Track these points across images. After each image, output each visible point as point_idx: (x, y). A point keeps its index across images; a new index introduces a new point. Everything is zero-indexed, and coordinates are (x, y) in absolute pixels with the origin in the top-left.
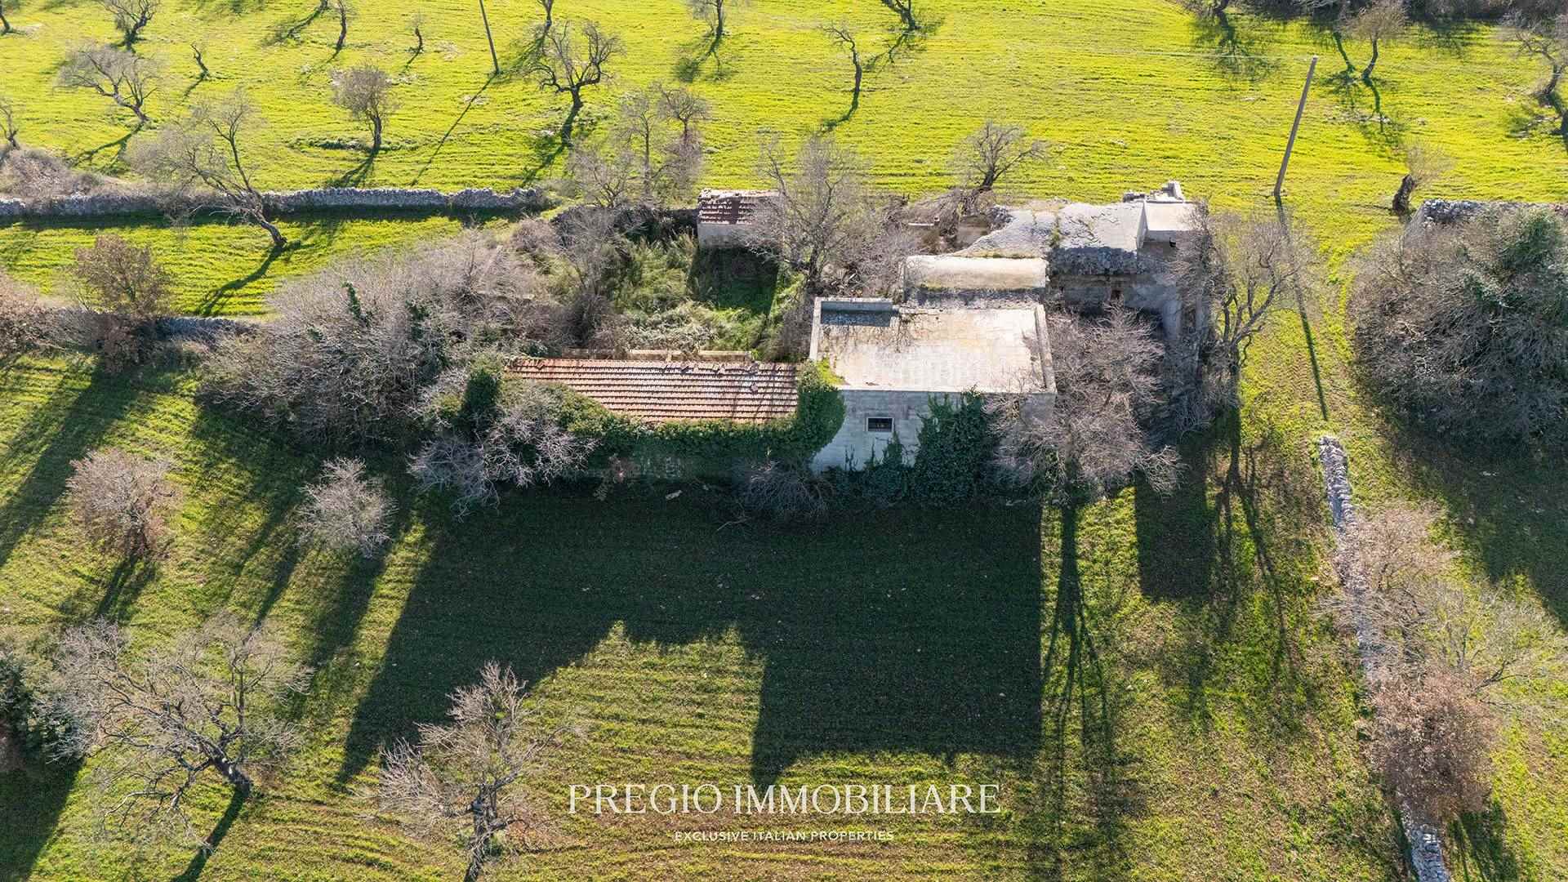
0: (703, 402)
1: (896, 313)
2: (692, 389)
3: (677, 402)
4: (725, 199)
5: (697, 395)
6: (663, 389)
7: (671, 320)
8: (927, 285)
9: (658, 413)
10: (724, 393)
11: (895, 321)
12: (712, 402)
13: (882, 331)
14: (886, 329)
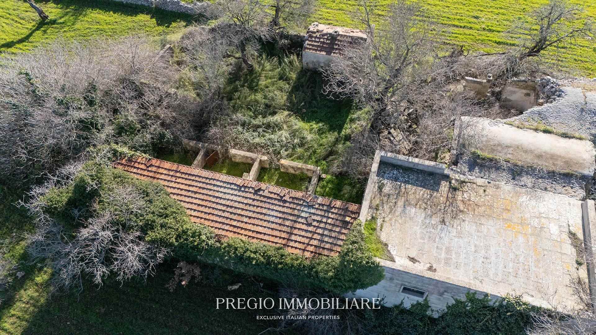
0: (265, 224)
1: (447, 178)
2: (259, 210)
3: (246, 220)
4: (326, 34)
5: (261, 217)
6: (236, 205)
7: (268, 126)
8: (479, 152)
9: (227, 227)
10: (284, 219)
11: (444, 186)
12: (273, 226)
13: (431, 195)
14: (435, 194)
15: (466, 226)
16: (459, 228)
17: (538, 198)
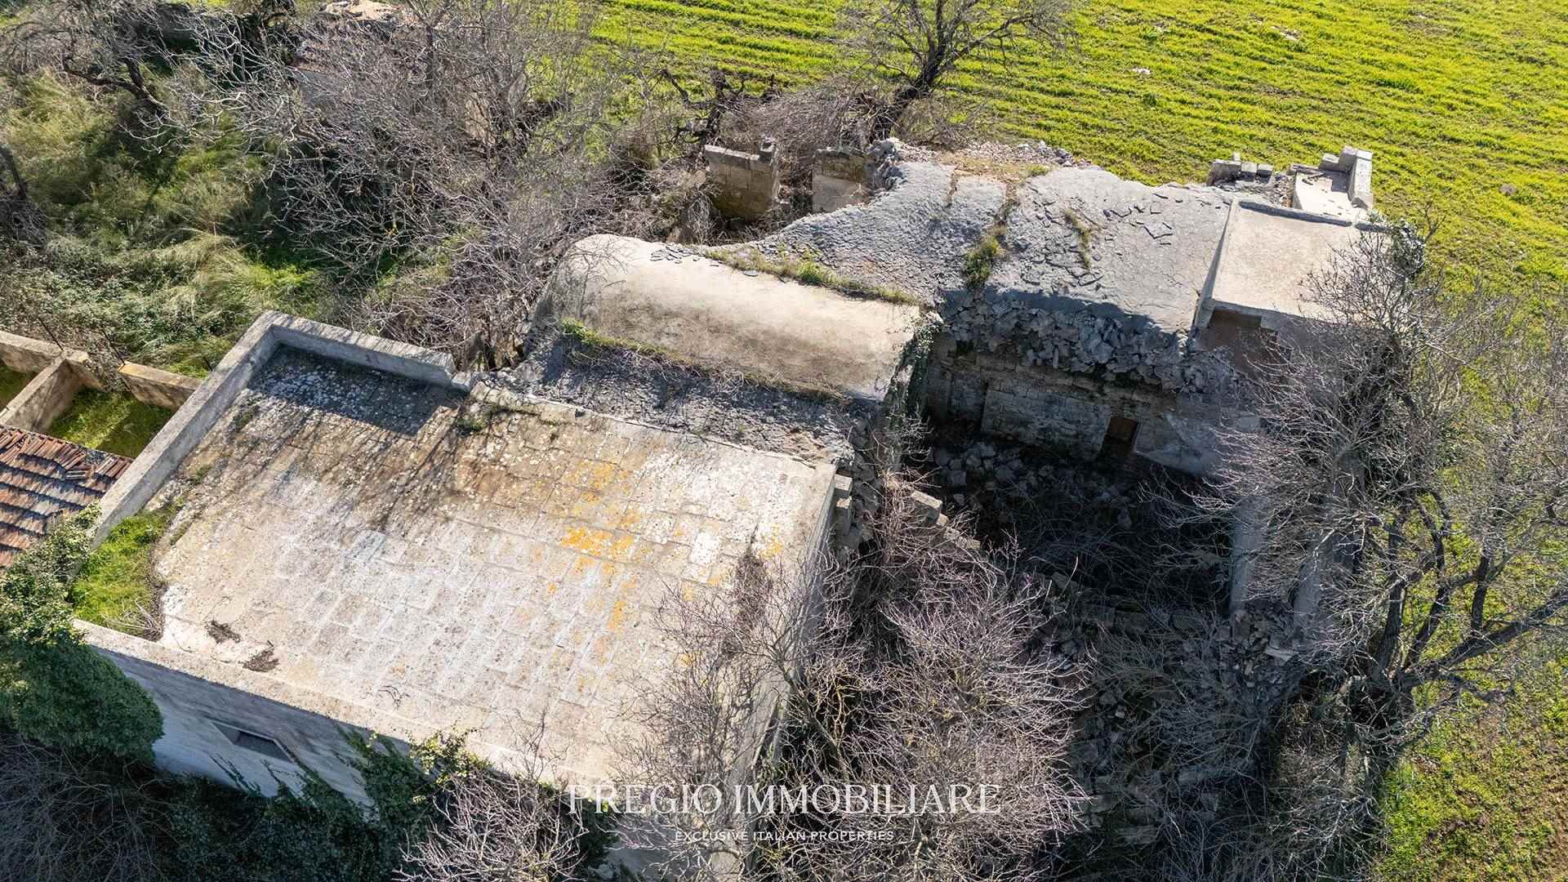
1: (459, 397)
13: (387, 445)
14: (401, 441)
15: (447, 536)
16: (421, 540)
17: (700, 461)
